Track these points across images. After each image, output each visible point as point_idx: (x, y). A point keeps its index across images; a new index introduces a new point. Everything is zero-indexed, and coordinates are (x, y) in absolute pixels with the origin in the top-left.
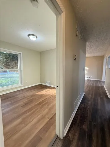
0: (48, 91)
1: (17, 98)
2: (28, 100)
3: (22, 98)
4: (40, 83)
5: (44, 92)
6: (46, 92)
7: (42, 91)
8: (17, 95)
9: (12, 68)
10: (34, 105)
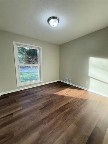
0: (70, 91)
1: (36, 95)
2: (46, 101)
3: (41, 97)
4: (59, 80)
5: (65, 92)
6: (67, 92)
7: (63, 91)
8: (36, 92)
9: (33, 64)
10: (54, 111)
